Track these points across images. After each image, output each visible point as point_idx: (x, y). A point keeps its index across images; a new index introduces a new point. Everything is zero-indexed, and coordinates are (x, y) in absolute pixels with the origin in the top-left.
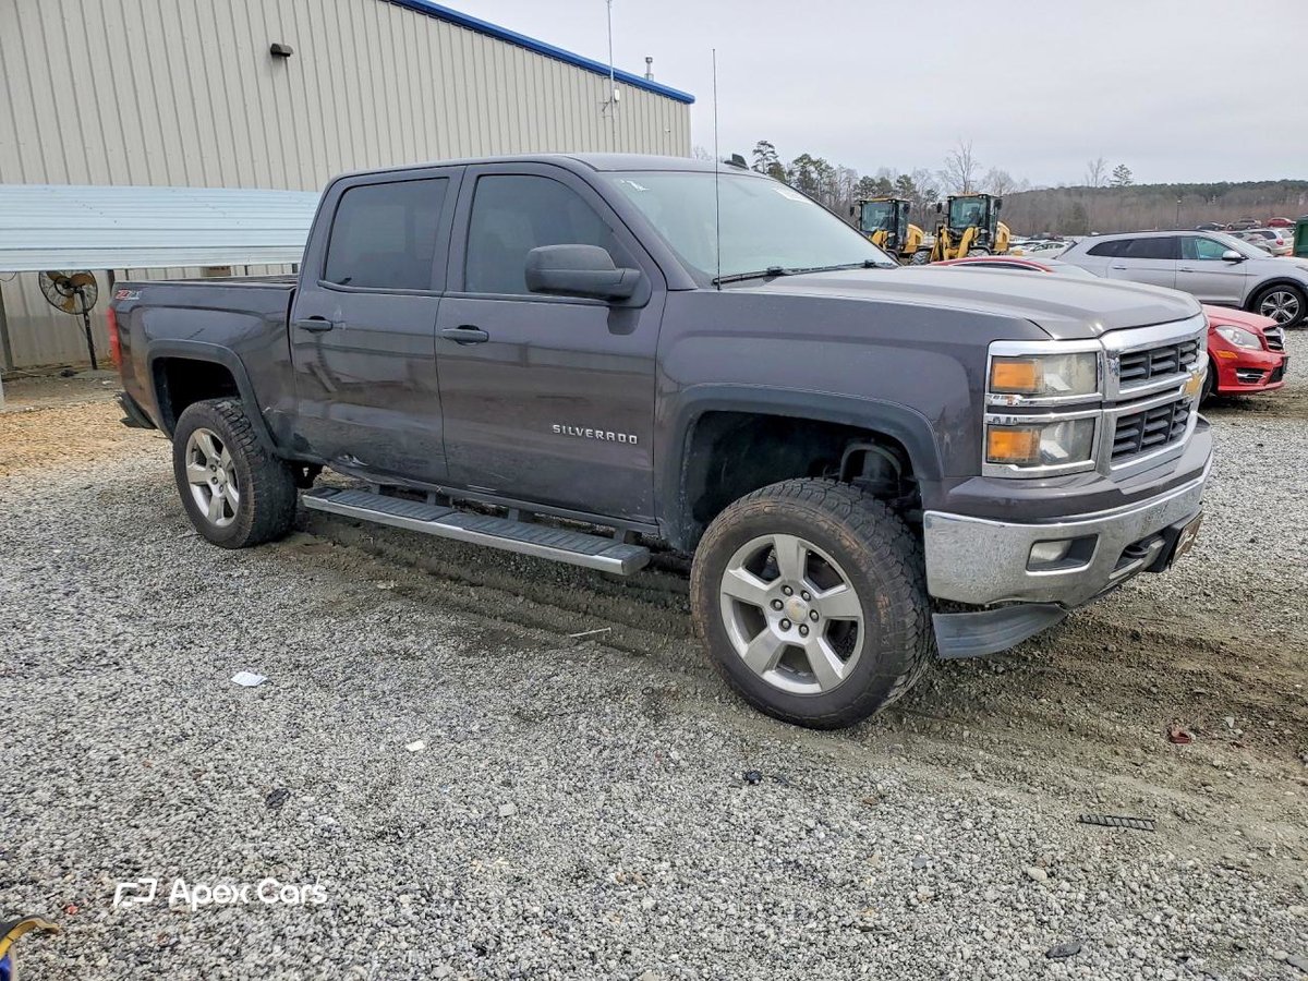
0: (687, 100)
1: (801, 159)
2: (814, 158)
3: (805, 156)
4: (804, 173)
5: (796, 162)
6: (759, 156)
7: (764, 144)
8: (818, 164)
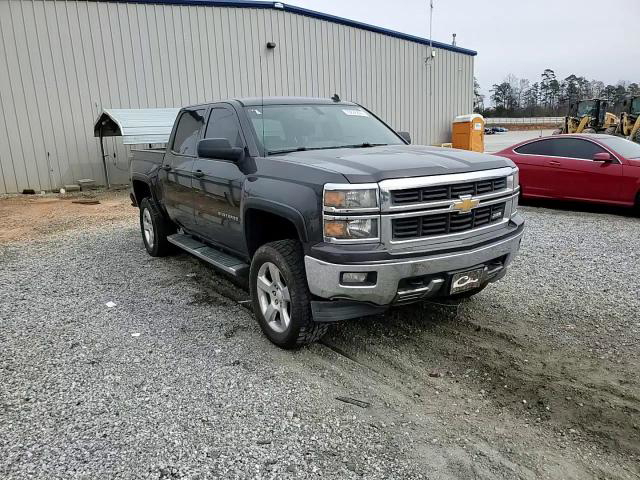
0: (473, 54)
1: (569, 78)
2: (577, 77)
3: (573, 76)
4: (572, 86)
5: (566, 79)
6: (545, 77)
7: (548, 70)
8: (580, 80)
